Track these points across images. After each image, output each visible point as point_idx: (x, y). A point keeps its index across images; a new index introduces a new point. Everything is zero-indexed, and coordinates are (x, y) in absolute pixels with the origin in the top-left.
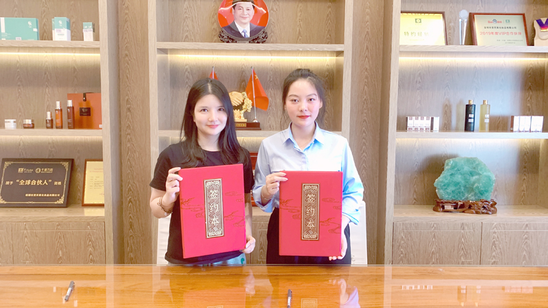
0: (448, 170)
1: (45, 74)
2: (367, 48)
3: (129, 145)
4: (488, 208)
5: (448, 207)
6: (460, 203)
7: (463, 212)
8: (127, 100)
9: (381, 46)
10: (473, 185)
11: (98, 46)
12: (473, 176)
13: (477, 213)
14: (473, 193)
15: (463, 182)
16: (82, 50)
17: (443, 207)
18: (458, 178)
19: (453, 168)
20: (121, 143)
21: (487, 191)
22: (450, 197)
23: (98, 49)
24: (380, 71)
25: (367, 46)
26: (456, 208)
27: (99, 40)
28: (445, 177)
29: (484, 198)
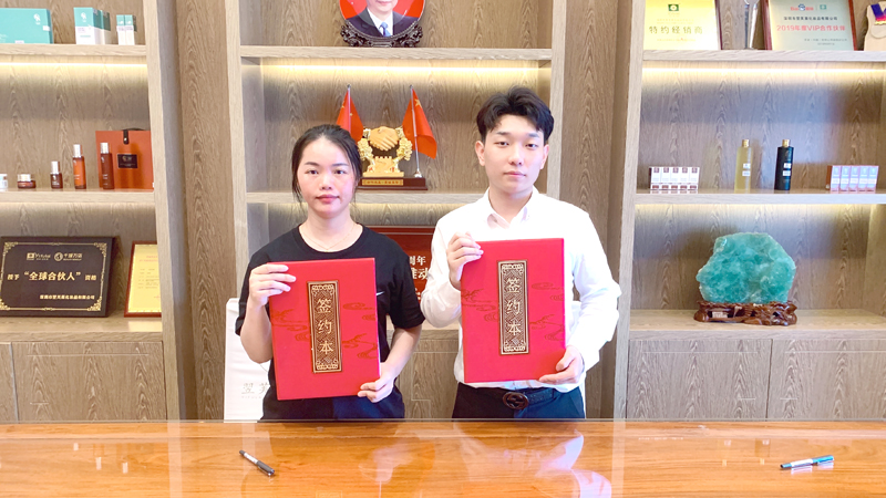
0: (719, 254)
1: (58, 98)
2: (590, 54)
3: (199, 215)
4: (783, 315)
5: (718, 314)
6: (737, 308)
7: (743, 322)
8: (195, 141)
9: (613, 51)
10: (759, 278)
11: (143, 53)
12: (759, 263)
13: (765, 323)
14: (759, 292)
15: (743, 273)
16: (117, 58)
17: (710, 314)
18: (736, 267)
19: (727, 251)
20: (185, 213)
21: (782, 288)
22: (722, 297)
23: (144, 57)
24: (611, 93)
25: (590, 51)
26: (730, 315)
27: (144, 44)
28: (715, 266)
29: (776, 299)
